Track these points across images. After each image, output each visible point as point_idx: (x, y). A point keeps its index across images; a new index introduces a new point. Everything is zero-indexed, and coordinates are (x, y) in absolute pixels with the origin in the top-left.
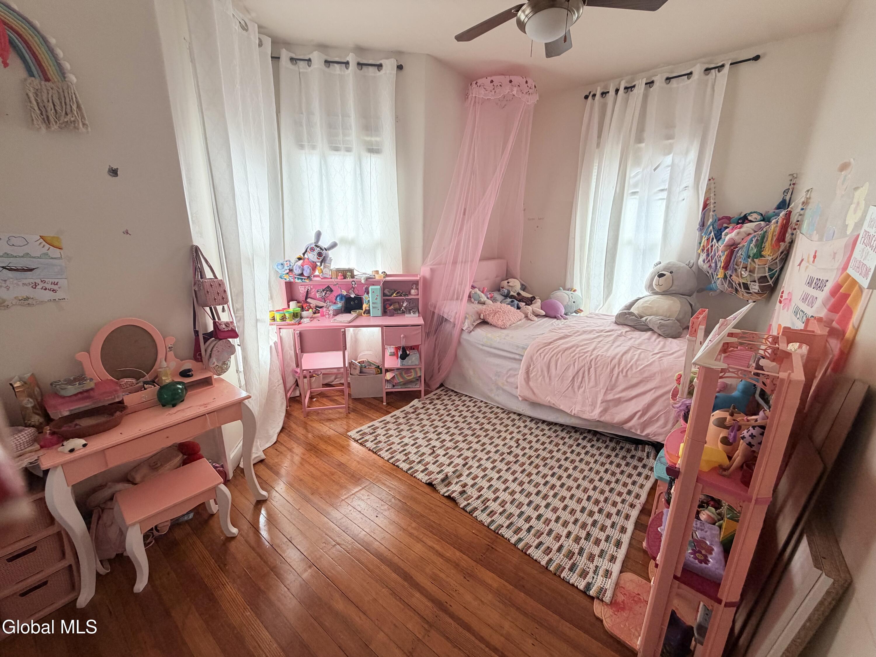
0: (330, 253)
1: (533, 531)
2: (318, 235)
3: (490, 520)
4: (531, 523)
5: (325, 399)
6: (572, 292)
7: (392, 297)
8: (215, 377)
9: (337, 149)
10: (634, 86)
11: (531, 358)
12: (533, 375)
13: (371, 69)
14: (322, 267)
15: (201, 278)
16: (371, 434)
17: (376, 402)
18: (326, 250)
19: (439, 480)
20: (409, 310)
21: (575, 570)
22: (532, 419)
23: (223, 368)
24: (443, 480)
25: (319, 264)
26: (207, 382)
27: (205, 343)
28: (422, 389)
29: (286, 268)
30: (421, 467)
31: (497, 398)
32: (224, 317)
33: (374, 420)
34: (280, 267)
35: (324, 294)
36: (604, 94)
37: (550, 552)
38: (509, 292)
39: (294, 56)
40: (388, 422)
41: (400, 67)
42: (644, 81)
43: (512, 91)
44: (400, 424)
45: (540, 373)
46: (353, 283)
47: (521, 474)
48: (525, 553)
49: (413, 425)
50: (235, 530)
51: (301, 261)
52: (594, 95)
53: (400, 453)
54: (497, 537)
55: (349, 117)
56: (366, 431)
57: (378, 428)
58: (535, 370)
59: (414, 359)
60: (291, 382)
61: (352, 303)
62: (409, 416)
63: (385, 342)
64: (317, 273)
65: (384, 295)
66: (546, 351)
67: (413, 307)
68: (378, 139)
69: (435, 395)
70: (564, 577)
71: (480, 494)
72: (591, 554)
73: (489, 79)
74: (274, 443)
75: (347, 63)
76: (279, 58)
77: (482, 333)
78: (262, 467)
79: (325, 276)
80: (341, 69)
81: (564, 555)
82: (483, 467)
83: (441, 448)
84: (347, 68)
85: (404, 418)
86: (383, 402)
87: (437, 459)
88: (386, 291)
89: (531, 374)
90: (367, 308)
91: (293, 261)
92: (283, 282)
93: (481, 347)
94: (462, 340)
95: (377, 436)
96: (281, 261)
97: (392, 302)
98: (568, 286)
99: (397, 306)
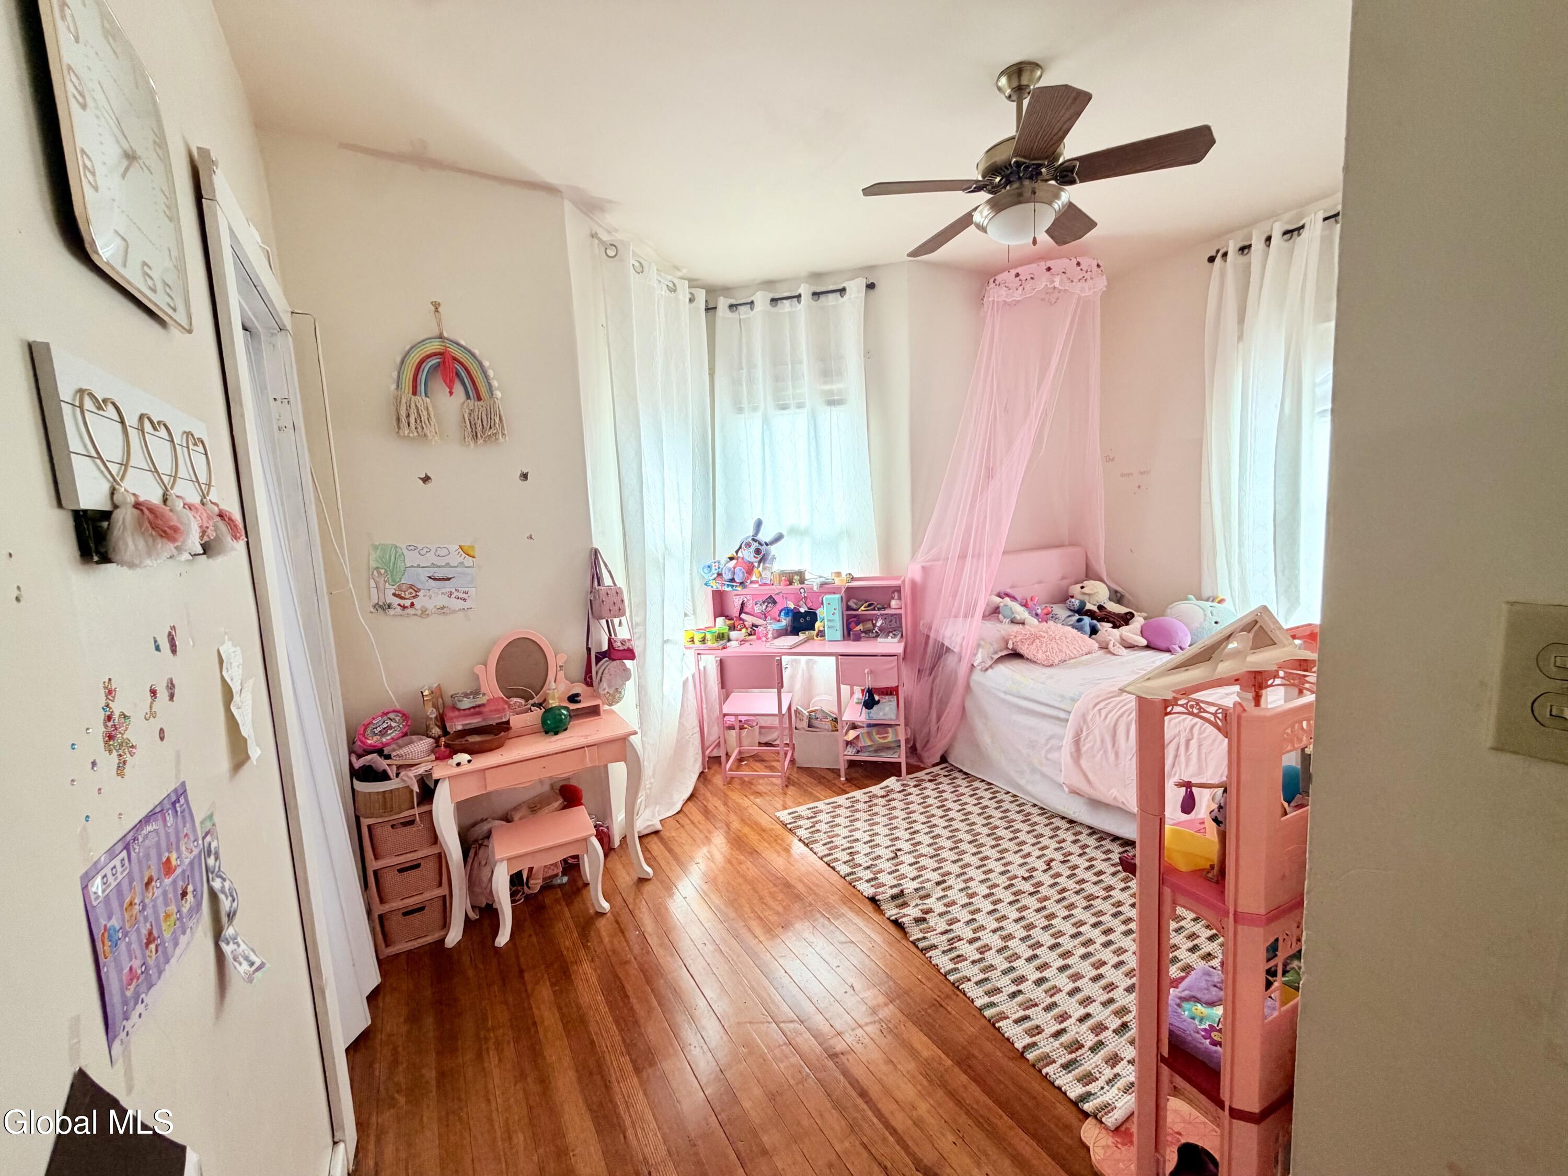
0: (773, 549)
1: (1020, 999)
2: (759, 524)
3: (952, 966)
4: (1021, 987)
5: (758, 764)
6: (1215, 604)
7: (859, 612)
8: (606, 707)
9: (784, 407)
10: (1303, 227)
11: (1084, 716)
12: (1088, 745)
13: (831, 296)
14: (760, 569)
15: (599, 584)
16: (808, 818)
17: (830, 776)
18: (767, 544)
19: (888, 895)
20: (885, 631)
21: (1073, 1070)
22: (1093, 831)
23: (615, 697)
24: (894, 897)
25: (756, 564)
26: (594, 711)
27: (597, 664)
28: (903, 760)
29: (713, 571)
30: (868, 875)
31: (1030, 788)
32: (622, 633)
33: (820, 800)
34: (706, 570)
35: (764, 607)
36: (1244, 249)
37: (1039, 1033)
38: (1083, 604)
39: (733, 301)
40: (840, 806)
41: (871, 286)
42: (1321, 215)
43: (1053, 282)
44: (857, 811)
45: (1098, 743)
46: (802, 591)
47: (1035, 913)
48: (994, 1025)
49: (876, 814)
50: (606, 905)
51: (734, 562)
52: (1225, 255)
53: (843, 850)
54: (955, 993)
55: (801, 362)
56: (802, 814)
57: (821, 811)
58: (1089, 738)
59: (887, 709)
60: (714, 733)
61: (802, 620)
62: (875, 801)
63: (841, 679)
64: (754, 578)
65: (849, 608)
66: (1111, 705)
67: (893, 627)
68: (840, 386)
69: (927, 774)
70: (1047, 1074)
71: (949, 928)
72: (1117, 1055)
73: (1013, 272)
74: (678, 813)
75: (799, 296)
76: (715, 308)
77: (1009, 672)
78: (655, 839)
79: (764, 581)
80: (791, 305)
81: (1061, 1044)
82: (970, 892)
83: (910, 853)
84: (799, 302)
85: (866, 802)
86: (840, 776)
87: (899, 867)
88: (851, 604)
89: (1084, 745)
90: (821, 629)
91: (723, 562)
92: (709, 591)
93: (1002, 695)
94: (972, 684)
95: (816, 822)
96: (709, 563)
97: (859, 620)
98: (1207, 592)
99: (869, 625)
